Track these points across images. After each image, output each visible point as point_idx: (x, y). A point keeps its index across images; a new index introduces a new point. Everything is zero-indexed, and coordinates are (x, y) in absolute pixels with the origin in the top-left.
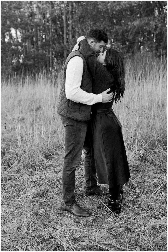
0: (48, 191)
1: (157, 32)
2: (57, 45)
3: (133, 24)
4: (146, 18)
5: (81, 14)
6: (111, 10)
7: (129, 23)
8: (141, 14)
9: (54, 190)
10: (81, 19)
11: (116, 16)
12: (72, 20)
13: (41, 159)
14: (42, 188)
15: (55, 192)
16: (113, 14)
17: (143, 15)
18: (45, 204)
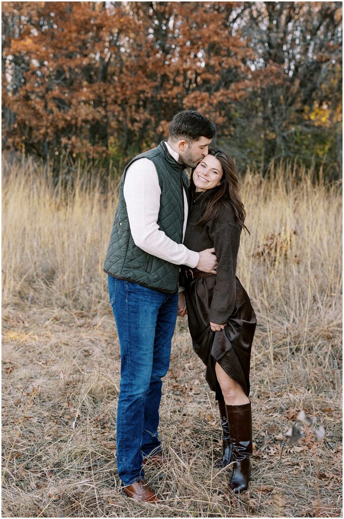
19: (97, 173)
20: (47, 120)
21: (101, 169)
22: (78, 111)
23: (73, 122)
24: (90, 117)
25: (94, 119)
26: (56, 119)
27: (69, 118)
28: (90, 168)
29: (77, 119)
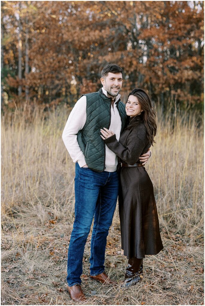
0: (18, 254)
1: (132, 70)
2: (11, 78)
3: (105, 59)
4: (119, 53)
5: (42, 43)
6: (79, 41)
7: (100, 58)
8: (113, 49)
9: (26, 254)
10: (42, 50)
11: (83, 48)
12: (29, 49)
13: (4, 218)
14: (10, 252)
15: (26, 256)
16: (80, 45)
17: (116, 49)
18: (16, 270)
19: (193, 114)
20: (163, 79)
21: (196, 111)
22: (183, 74)
23: (179, 81)
24: (190, 78)
25: (193, 79)
26: (168, 78)
27: (176, 78)
28: (189, 109)
29: (182, 79)
